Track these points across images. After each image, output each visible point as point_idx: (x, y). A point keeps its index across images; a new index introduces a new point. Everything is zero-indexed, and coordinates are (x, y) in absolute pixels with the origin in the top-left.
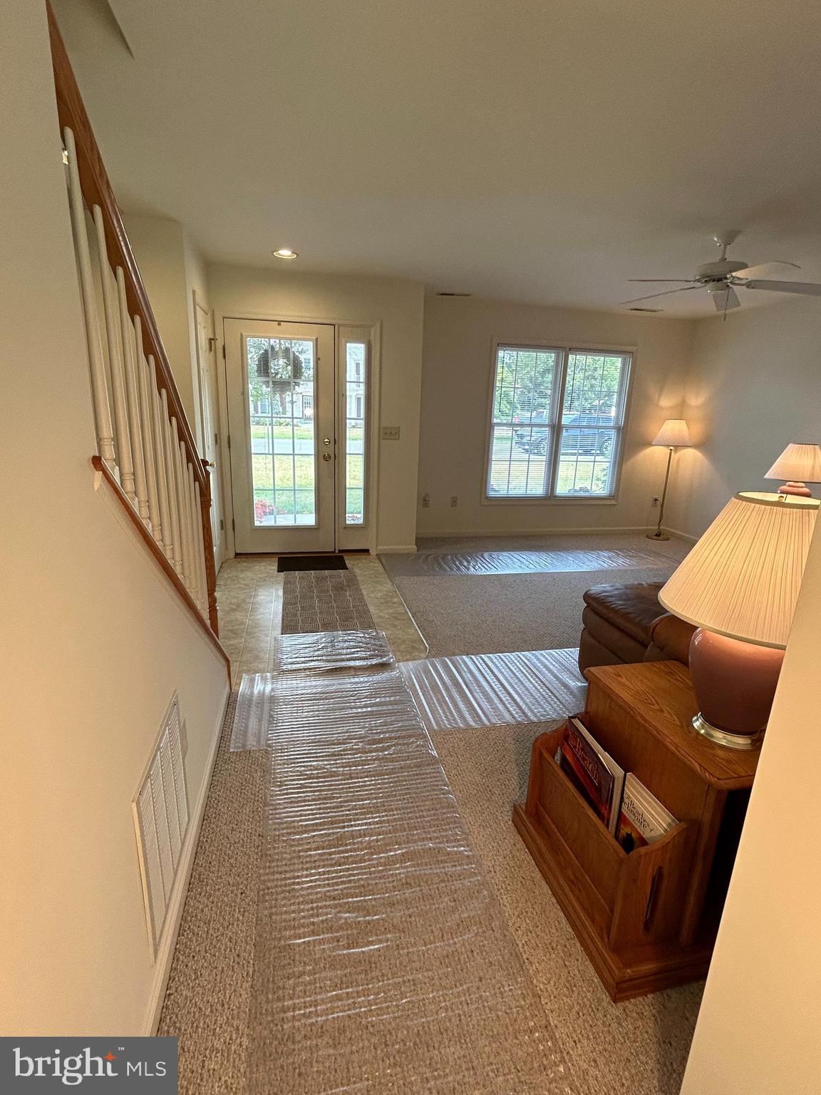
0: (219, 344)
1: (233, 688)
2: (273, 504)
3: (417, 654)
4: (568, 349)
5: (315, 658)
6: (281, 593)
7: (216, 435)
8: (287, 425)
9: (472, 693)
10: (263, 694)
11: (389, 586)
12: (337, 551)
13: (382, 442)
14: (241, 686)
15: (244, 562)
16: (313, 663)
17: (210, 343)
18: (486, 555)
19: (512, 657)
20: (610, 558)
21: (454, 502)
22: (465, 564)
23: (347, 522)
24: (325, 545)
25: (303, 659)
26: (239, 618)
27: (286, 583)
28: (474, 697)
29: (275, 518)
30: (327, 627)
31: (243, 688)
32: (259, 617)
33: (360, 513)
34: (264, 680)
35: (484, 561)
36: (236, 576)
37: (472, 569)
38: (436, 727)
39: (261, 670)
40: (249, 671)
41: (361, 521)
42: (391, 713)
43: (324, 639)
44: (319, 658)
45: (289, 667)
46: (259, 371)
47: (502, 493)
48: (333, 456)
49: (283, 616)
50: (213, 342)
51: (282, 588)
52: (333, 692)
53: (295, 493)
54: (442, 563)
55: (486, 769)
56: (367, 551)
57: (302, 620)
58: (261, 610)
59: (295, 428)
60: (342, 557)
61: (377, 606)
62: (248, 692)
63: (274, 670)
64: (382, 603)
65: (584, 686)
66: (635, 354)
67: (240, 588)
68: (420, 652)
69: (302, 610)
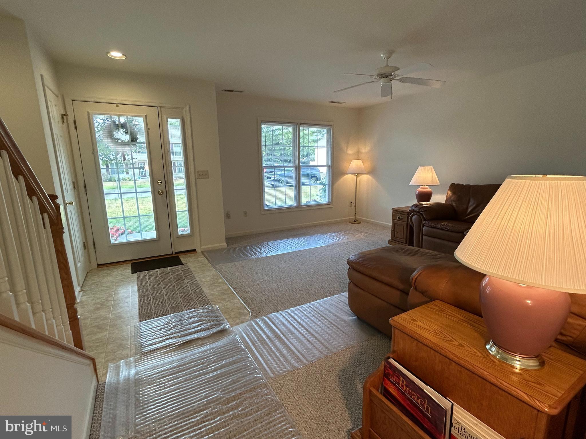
0: (71, 119)
1: (100, 378)
2: (124, 228)
3: (244, 318)
4: (299, 124)
5: (169, 337)
6: (136, 288)
7: (74, 183)
8: (130, 180)
9: (288, 340)
10: (129, 379)
11: (213, 271)
12: (174, 253)
13: (198, 180)
14: (108, 376)
15: (105, 270)
16: (167, 342)
17: (63, 118)
18: (270, 243)
19: (305, 307)
20: (336, 236)
21: (245, 214)
22: (259, 250)
23: (179, 234)
24: (165, 250)
25: (159, 339)
26: (104, 314)
27: (139, 281)
28: (290, 342)
29: (126, 237)
30: (175, 309)
31: (109, 378)
32: (119, 311)
33: (187, 227)
34: (128, 365)
35: (270, 247)
36: (99, 282)
37: (264, 253)
38: (272, 375)
39: (125, 357)
40: (114, 359)
41: (189, 232)
42: (236, 371)
43: (174, 320)
44: (172, 336)
45: (149, 348)
46: (105, 137)
47: (271, 206)
48: (165, 191)
49: (139, 307)
50: (65, 117)
51: (136, 285)
52: (188, 364)
53: (139, 219)
54: (244, 251)
55: (317, 402)
56: (195, 251)
57: (155, 307)
58: (121, 305)
59: (136, 181)
60: (178, 257)
61: (208, 287)
62: (114, 380)
63: (136, 354)
64: (211, 284)
65: (355, 319)
66: (333, 127)
67: (102, 290)
68: (245, 315)
69: (154, 299)
